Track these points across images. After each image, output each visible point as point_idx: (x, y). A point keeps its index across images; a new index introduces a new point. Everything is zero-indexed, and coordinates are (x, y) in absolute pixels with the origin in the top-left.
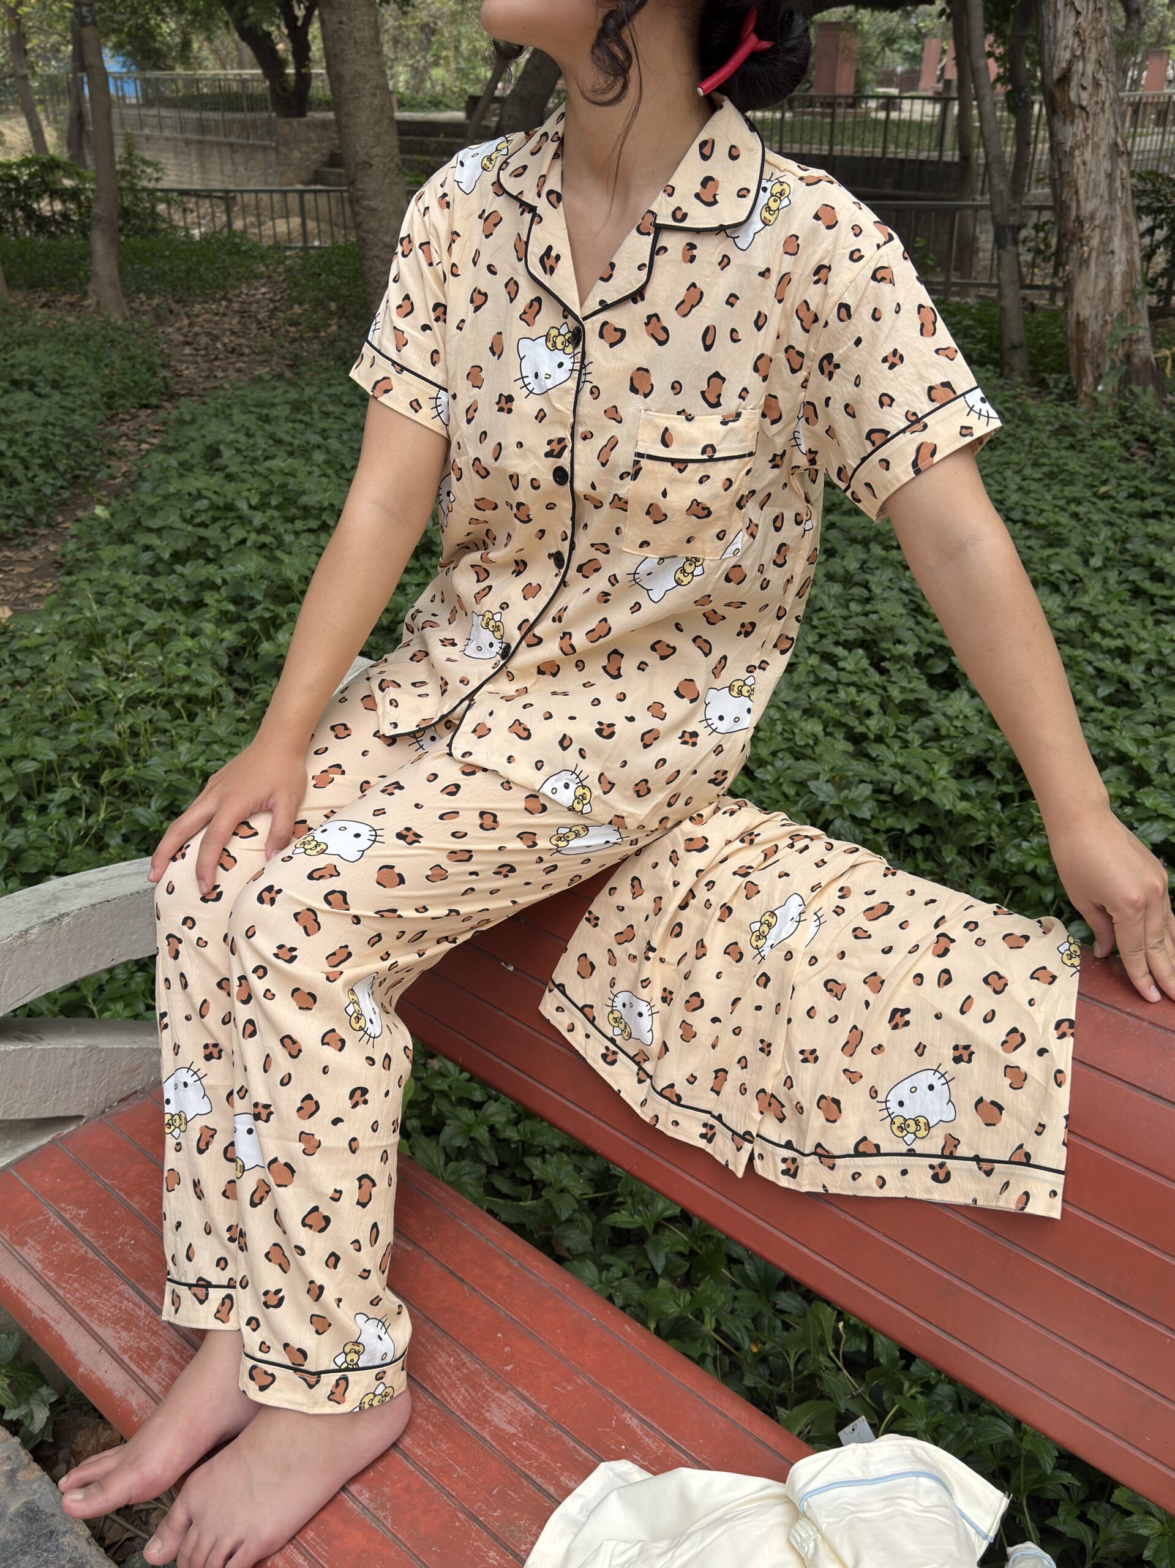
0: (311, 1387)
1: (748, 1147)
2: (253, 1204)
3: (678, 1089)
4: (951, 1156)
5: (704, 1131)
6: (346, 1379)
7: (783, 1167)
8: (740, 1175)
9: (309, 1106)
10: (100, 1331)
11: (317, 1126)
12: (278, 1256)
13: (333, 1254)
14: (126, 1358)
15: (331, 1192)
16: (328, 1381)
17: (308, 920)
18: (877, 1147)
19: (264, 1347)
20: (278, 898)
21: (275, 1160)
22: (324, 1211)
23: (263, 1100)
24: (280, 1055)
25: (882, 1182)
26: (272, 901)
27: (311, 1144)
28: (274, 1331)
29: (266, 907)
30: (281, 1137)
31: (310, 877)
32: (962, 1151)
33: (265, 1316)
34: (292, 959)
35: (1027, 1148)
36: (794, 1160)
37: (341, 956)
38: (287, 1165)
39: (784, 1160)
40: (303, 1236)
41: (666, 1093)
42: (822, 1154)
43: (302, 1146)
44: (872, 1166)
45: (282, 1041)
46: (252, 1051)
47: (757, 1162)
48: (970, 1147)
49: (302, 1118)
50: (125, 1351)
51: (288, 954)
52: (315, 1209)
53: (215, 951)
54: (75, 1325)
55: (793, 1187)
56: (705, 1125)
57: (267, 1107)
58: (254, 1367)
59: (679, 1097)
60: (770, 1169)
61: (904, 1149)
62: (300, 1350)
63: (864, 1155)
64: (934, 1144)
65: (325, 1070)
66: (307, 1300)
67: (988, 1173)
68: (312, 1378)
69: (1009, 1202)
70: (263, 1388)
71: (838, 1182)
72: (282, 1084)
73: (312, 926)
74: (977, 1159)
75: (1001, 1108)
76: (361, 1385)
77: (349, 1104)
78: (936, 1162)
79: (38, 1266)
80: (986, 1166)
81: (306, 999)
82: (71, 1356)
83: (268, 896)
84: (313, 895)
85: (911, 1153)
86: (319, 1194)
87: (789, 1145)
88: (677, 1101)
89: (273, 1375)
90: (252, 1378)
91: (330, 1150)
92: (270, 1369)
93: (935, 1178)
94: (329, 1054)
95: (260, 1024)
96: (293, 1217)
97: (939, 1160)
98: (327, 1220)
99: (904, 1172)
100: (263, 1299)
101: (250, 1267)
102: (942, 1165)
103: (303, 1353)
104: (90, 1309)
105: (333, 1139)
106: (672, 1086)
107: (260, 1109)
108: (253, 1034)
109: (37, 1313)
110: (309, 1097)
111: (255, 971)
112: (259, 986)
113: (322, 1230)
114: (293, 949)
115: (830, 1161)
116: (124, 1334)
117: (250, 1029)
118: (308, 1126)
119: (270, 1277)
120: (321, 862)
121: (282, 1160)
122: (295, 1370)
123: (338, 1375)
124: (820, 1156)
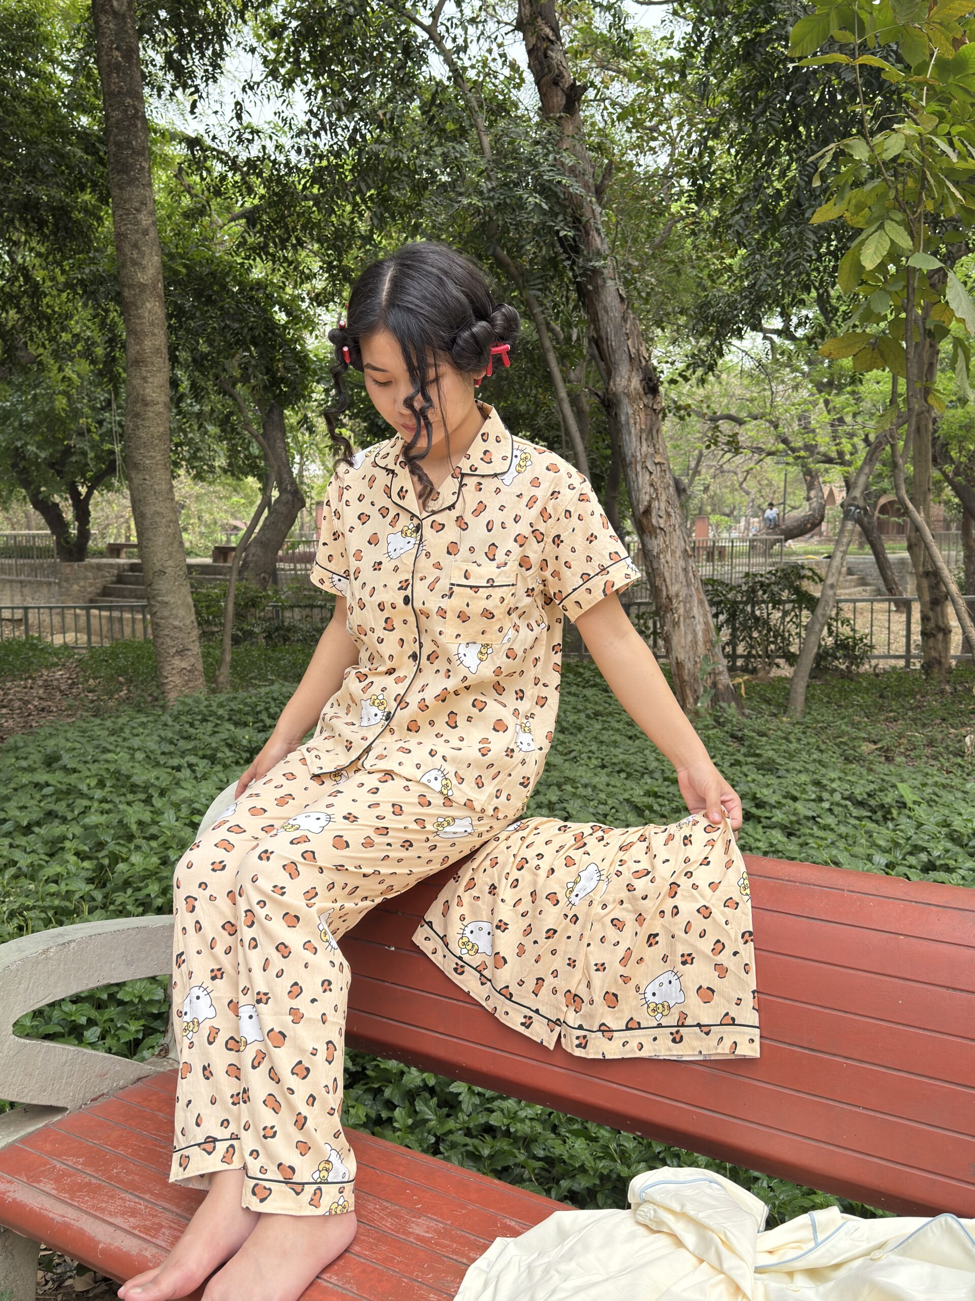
0: (298, 1194)
1: (558, 1029)
2: (254, 1067)
3: (511, 990)
4: (683, 1026)
5: (524, 1020)
6: (320, 1189)
7: (577, 1042)
8: (552, 1048)
9: (296, 990)
10: (112, 1220)
11: (302, 1003)
12: (273, 1103)
13: (311, 1096)
14: (136, 1232)
15: (311, 1050)
16: (310, 1190)
17: (292, 869)
18: (639, 1023)
19: (263, 1170)
20: (272, 856)
21: (272, 1030)
22: (306, 1064)
23: (264, 990)
24: (275, 957)
25: (641, 1047)
26: (268, 858)
27: (297, 1016)
28: (270, 1156)
29: (264, 862)
30: (276, 1014)
31: (292, 843)
32: (689, 1021)
33: (265, 1147)
34: (283, 894)
35: (732, 1014)
36: (585, 1037)
37: (311, 894)
38: (280, 1032)
39: (578, 1038)
40: (292, 1081)
41: (503, 992)
42: (604, 1030)
43: (291, 1018)
44: (635, 1037)
45: (277, 948)
46: (255, 958)
47: (563, 1039)
48: (694, 1018)
49: (291, 998)
50: (135, 1228)
51: (282, 891)
52: (300, 1062)
53: (223, 902)
54: (91, 1220)
55: (583, 1055)
56: (525, 1017)
57: (266, 994)
58: (256, 1185)
59: (511, 995)
60: (570, 1045)
61: (655, 1024)
62: (290, 1167)
63: (632, 1029)
64: (673, 1020)
65: (306, 966)
66: (293, 1130)
67: (707, 1033)
68: (298, 1188)
69: (724, 1050)
70: (262, 1200)
71: (613, 1050)
72: (277, 976)
73: (294, 873)
74: (699, 1025)
75: (713, 991)
76: (330, 1194)
77: (321, 990)
78: (674, 1030)
79: (54, 1192)
80: (706, 1029)
81: (292, 919)
82: (91, 1239)
83: (265, 855)
84: (295, 852)
85: (660, 1026)
86: (302, 1051)
87: (580, 1027)
88: (510, 998)
89: (270, 1189)
90: (254, 1193)
91: (310, 1020)
92: (267, 1184)
93: (674, 1041)
94: (308, 955)
95: (261, 939)
96: (284, 1071)
97: (675, 1029)
98: (308, 1070)
99: (655, 1039)
100: (262, 1133)
101: (252, 1113)
102: (677, 1032)
103: (292, 1169)
104: (102, 1210)
105: (311, 1012)
106: (507, 987)
107: (261, 996)
108: (256, 947)
109: (59, 1219)
110: (296, 984)
111: (258, 903)
112: (261, 912)
113: (304, 1078)
114: (283, 888)
115: (609, 1034)
116: (132, 1219)
117: (253, 943)
118: (294, 1003)
119: (268, 1117)
120: (297, 834)
121: (277, 1030)
122: (286, 1183)
123: (316, 1186)
124: (603, 1031)
